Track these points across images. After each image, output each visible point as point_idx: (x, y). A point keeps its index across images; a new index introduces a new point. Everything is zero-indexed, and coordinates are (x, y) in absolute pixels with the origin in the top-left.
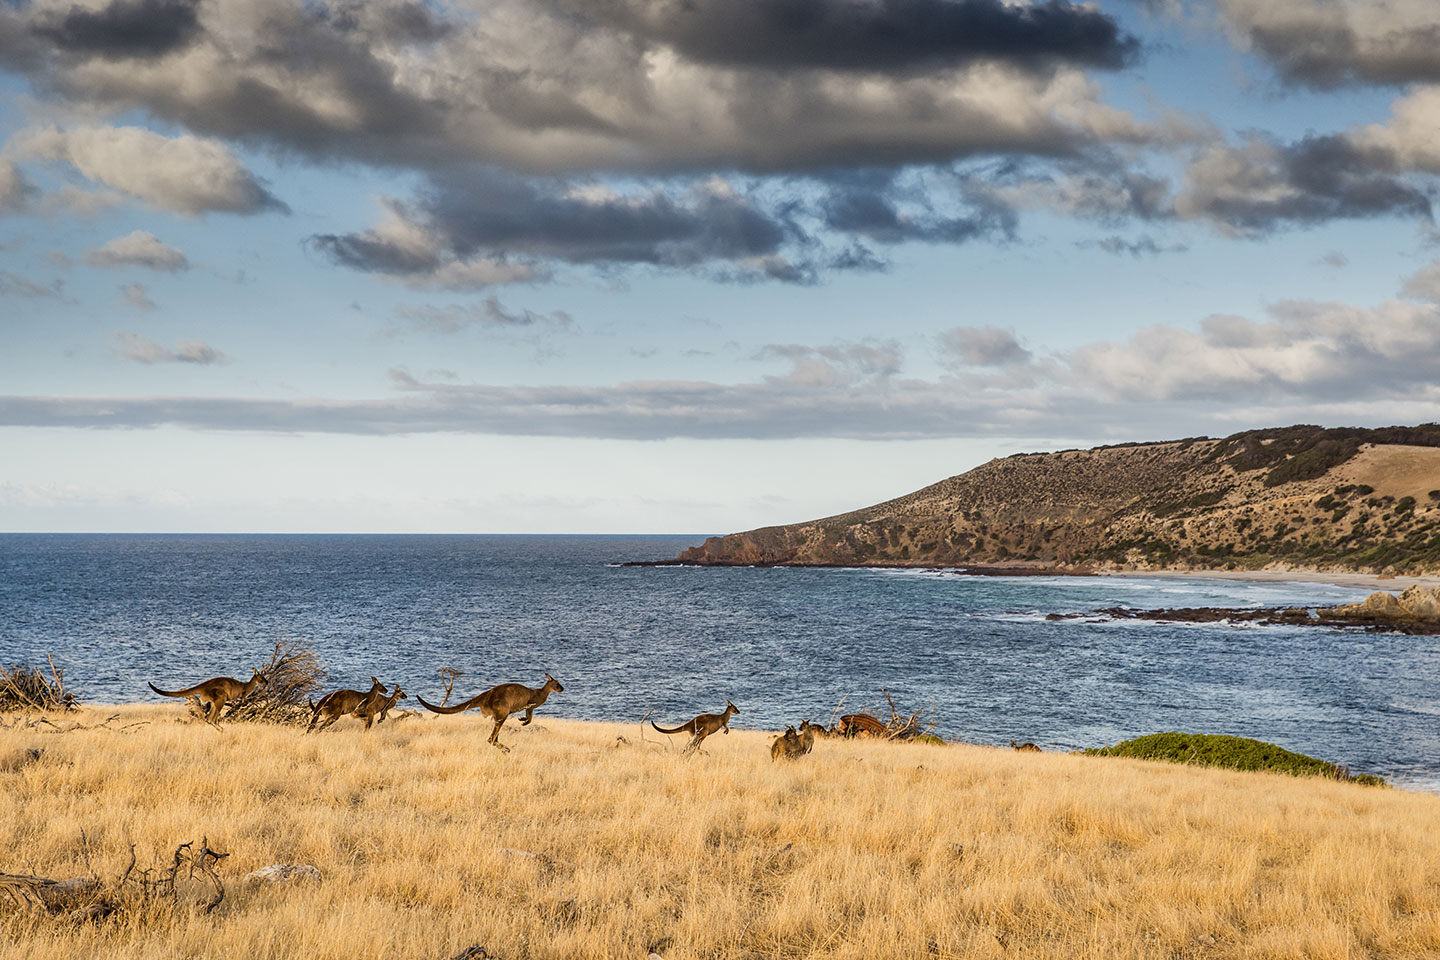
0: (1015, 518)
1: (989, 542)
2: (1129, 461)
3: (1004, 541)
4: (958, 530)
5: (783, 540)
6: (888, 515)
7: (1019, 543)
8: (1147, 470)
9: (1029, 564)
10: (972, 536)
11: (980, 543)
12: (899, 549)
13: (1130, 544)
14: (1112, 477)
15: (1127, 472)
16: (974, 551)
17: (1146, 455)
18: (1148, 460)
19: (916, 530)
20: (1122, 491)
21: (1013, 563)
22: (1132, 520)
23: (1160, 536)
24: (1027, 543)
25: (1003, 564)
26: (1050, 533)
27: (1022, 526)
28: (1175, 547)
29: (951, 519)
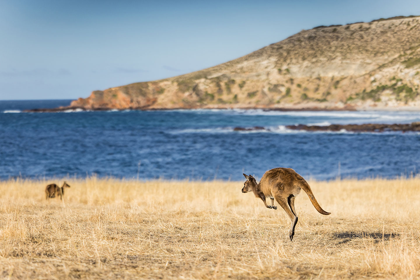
0: (313, 73)
1: (295, 90)
2: (397, 29)
3: (306, 89)
4: (274, 82)
5: (147, 91)
6: (224, 72)
7: (317, 90)
8: (408, 35)
9: (322, 105)
10: (283, 85)
11: (288, 91)
12: (231, 96)
13: (384, 88)
14: (384, 41)
15: (394, 37)
16: (284, 97)
17: (409, 25)
18: (409, 28)
19: (244, 83)
20: (389, 51)
21: (312, 104)
22: (389, 71)
23: (406, 82)
24: (322, 90)
25: (304, 105)
26: (338, 82)
27: (319, 78)
28: (416, 89)
29: (268, 74)
